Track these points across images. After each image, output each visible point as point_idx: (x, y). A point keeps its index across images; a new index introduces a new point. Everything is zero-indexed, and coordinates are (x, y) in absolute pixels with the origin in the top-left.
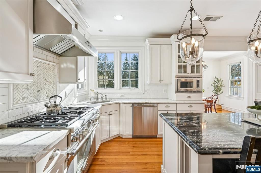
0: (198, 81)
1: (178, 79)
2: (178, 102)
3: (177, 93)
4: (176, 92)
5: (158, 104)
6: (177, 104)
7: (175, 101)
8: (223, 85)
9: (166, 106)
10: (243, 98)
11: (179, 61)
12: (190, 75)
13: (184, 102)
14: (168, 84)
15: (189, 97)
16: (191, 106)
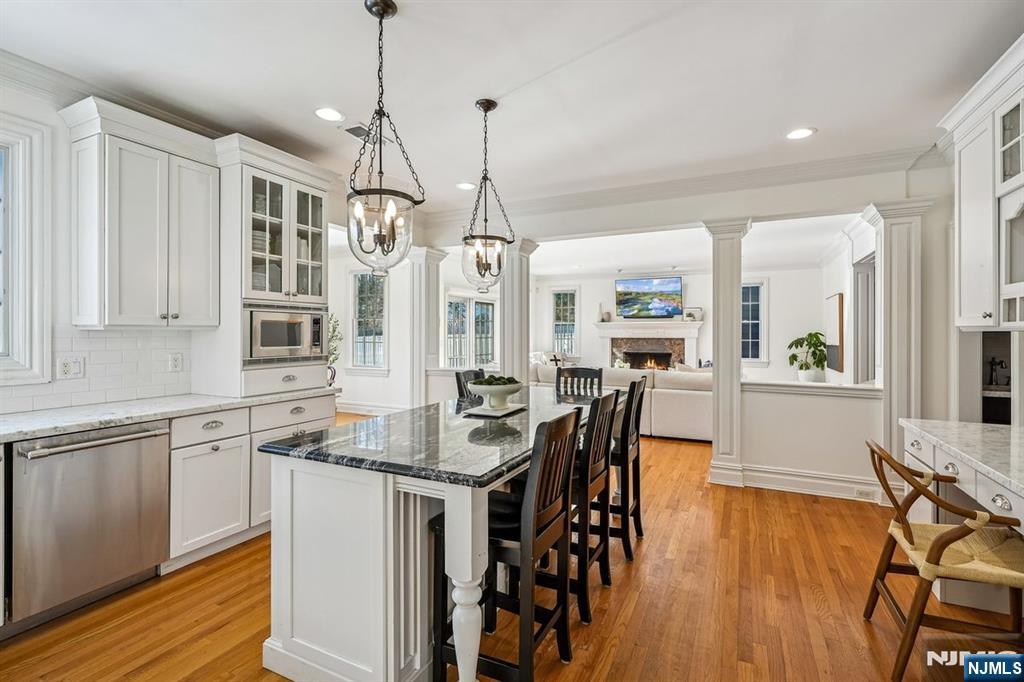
0: (317, 322)
1: (251, 312)
2: (256, 401)
3: (250, 368)
4: (246, 363)
5: (170, 420)
6: (250, 407)
7: (243, 400)
8: (339, 336)
9: (207, 426)
10: (389, 371)
11: (256, 241)
12: (292, 298)
13: (276, 398)
14: (190, 331)
15: (289, 378)
16: (297, 410)
